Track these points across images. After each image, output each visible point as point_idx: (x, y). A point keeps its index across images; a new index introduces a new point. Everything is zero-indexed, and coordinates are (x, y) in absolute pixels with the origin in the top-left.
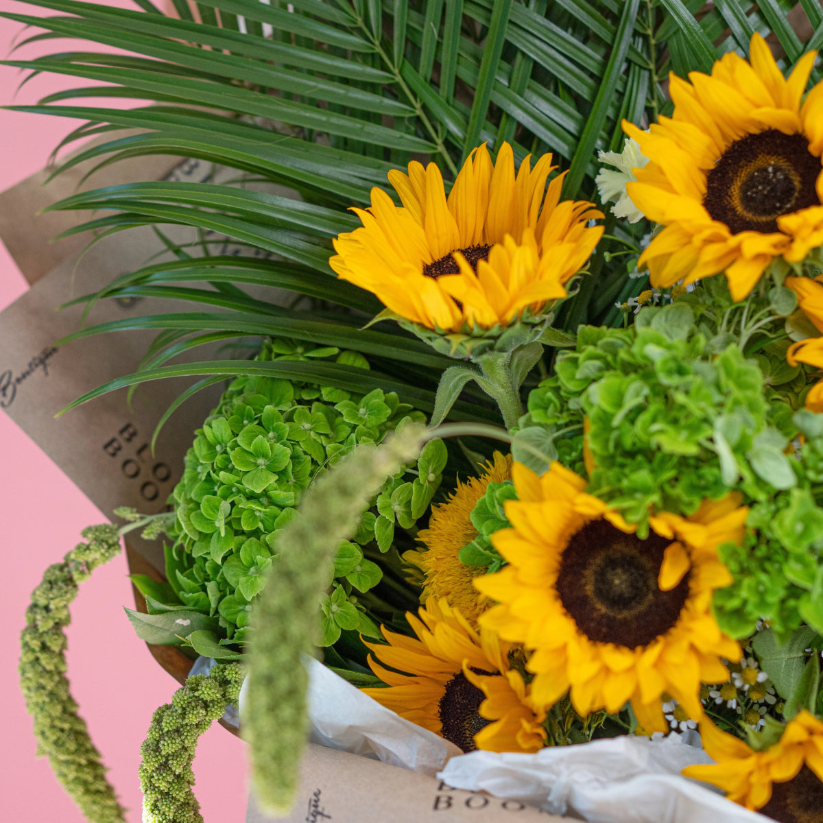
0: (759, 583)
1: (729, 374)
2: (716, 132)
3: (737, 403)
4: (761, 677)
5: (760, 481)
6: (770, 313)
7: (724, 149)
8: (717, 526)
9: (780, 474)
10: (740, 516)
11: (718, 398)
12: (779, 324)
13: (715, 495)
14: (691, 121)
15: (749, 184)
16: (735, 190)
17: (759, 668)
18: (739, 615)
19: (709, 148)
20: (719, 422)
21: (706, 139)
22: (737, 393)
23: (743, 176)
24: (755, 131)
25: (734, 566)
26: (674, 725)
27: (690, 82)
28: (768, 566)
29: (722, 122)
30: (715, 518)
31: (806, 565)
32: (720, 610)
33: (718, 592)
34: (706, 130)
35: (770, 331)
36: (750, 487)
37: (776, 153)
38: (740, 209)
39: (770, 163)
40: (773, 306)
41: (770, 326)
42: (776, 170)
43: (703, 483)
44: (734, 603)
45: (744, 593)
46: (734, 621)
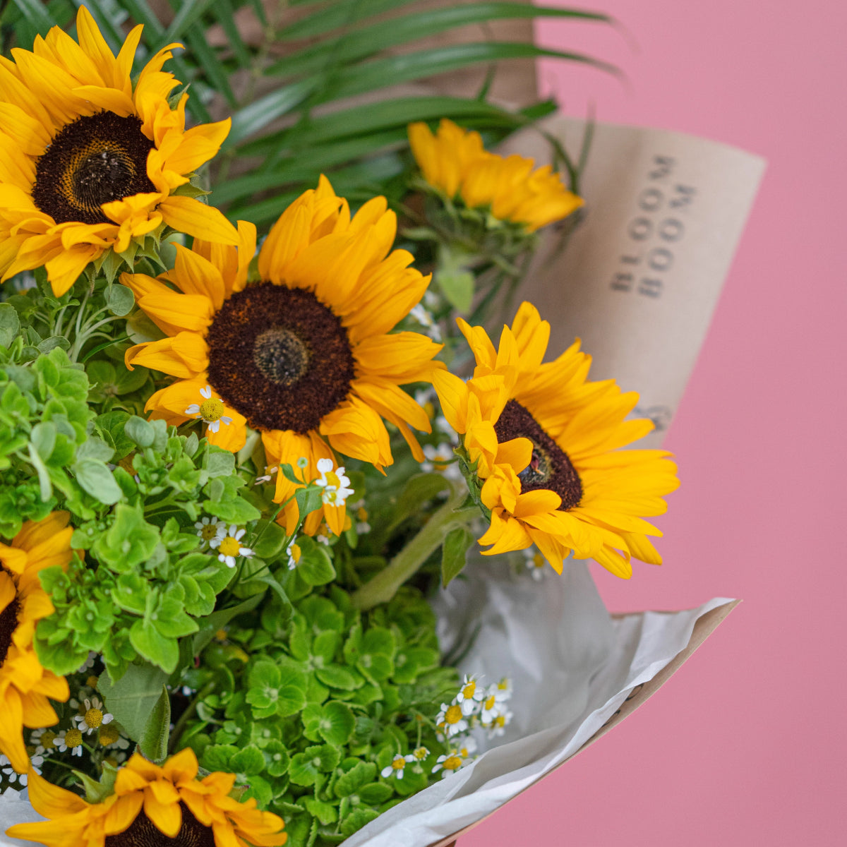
0: (87, 611)
1: (49, 378)
2: (44, 115)
3: (55, 410)
4: (107, 719)
5: (85, 497)
6: (107, 314)
7: (54, 133)
8: (38, 551)
9: (106, 488)
10: (64, 538)
11: (35, 406)
12: (118, 327)
13: (36, 515)
14: (14, 102)
15: (83, 172)
16: (68, 179)
17: (104, 710)
18: (66, 646)
19: (36, 132)
20: (35, 432)
21: (32, 122)
22: (56, 399)
23: (76, 163)
24: (87, 113)
25: (58, 594)
26: (12, 779)
27: (12, 59)
28: (96, 591)
29: (47, 103)
30: (39, 542)
31: (136, 589)
32: (44, 643)
33: (40, 623)
34: (31, 112)
35: (110, 334)
36: (76, 507)
37: (109, 138)
38: (72, 199)
39: (103, 148)
40: (109, 306)
41: (110, 329)
42: (110, 156)
43: (22, 502)
44: (60, 635)
45: (69, 624)
46: (61, 656)
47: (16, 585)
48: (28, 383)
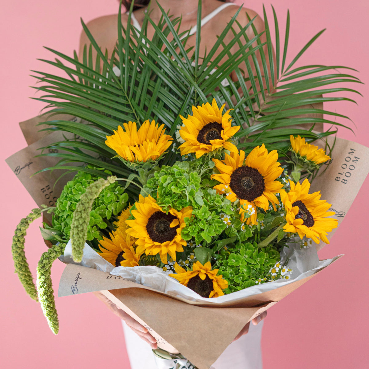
0: (193, 228)
1: (192, 177)
2: (202, 121)
3: (192, 184)
4: (195, 258)
5: (196, 204)
6: (209, 168)
7: (204, 125)
8: (185, 214)
9: (201, 202)
10: (191, 211)
11: (188, 182)
12: (211, 171)
13: (185, 206)
14: (196, 117)
15: (209, 135)
16: (205, 136)
17: (195, 256)
18: (187, 235)
19: (200, 124)
20: (187, 188)
21: (199, 122)
22: (193, 181)
23: (208, 132)
24: (212, 122)
25: (187, 223)
26: (173, 268)
27: (197, 108)
28: (196, 224)
29: (204, 118)
30: (185, 212)
31: (204, 224)
32: (183, 233)
33: (183, 228)
34: (200, 120)
35: (209, 173)
36: (194, 205)
37: (215, 128)
38: (205, 140)
39: (214, 130)
40: (209, 166)
41: (209, 171)
42: (215, 132)
43: (183, 203)
44: (186, 232)
45: (189, 229)
46: (186, 237)
47: (179, 222)
48: (188, 177)
